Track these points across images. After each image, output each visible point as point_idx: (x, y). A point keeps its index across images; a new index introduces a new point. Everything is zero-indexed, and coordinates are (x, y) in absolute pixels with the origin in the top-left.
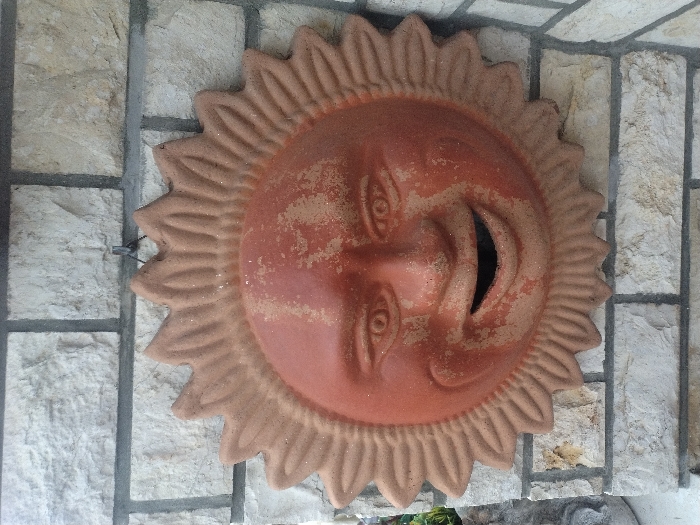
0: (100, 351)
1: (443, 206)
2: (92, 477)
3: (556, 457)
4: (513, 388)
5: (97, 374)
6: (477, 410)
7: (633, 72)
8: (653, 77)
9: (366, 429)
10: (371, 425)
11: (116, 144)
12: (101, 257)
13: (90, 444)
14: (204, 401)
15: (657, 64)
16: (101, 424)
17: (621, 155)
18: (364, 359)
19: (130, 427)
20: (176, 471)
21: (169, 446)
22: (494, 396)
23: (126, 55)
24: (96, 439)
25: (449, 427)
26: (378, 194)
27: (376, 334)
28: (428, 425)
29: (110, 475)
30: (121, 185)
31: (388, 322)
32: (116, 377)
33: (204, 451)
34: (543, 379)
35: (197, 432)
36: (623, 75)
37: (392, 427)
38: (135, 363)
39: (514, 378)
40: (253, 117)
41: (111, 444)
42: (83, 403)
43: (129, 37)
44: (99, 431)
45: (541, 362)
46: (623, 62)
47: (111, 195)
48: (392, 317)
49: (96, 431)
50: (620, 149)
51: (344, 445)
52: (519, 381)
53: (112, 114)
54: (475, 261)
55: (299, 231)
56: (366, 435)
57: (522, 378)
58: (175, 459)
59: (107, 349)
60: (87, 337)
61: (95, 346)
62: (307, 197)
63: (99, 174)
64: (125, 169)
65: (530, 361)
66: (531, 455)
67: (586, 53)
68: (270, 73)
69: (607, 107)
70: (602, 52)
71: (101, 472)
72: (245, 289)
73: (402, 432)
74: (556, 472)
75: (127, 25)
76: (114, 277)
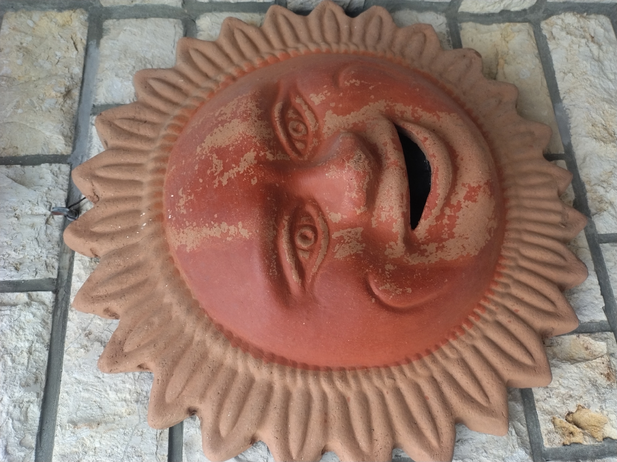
0: (33, 309)
1: (363, 122)
2: (9, 448)
3: (573, 428)
4: (486, 321)
5: (27, 332)
6: (446, 349)
7: (556, 31)
8: (577, 32)
9: (310, 372)
10: (317, 369)
11: (67, 127)
12: (44, 222)
13: (11, 408)
14: (127, 348)
15: (579, 22)
16: (26, 386)
17: (565, 102)
18: (293, 277)
19: (57, 392)
20: (103, 442)
21: (97, 412)
22: (463, 331)
23: (83, 62)
24: (18, 404)
25: (413, 369)
26: (294, 116)
27: (304, 250)
28: (387, 367)
29: (30, 448)
30: (68, 161)
31: (316, 237)
32: (47, 338)
33: (135, 419)
34: (523, 312)
35: (128, 397)
36: (548, 36)
37: (342, 370)
38: (69, 323)
39: (484, 308)
40: (180, 82)
41: (35, 411)
42: (10, 363)
43: (87, 50)
44: (22, 393)
45: (516, 291)
46: (543, 25)
47: (59, 169)
48: (320, 231)
49: (19, 393)
50: (562, 97)
51: (287, 396)
52: (491, 312)
53: (66, 105)
54: (402, 163)
55: (215, 155)
56: (311, 381)
57: (493, 308)
58: (101, 428)
59: (41, 307)
60: (23, 297)
61: (28, 305)
62: (223, 126)
63: (51, 154)
64: (74, 148)
65: (499, 289)
66: (537, 425)
67: (504, 22)
68: (197, 50)
69: (537, 61)
70: (519, 19)
71: (21, 444)
72: (168, 224)
73: (356, 377)
74: (577, 447)
75: (85, 42)
76: (55, 239)
